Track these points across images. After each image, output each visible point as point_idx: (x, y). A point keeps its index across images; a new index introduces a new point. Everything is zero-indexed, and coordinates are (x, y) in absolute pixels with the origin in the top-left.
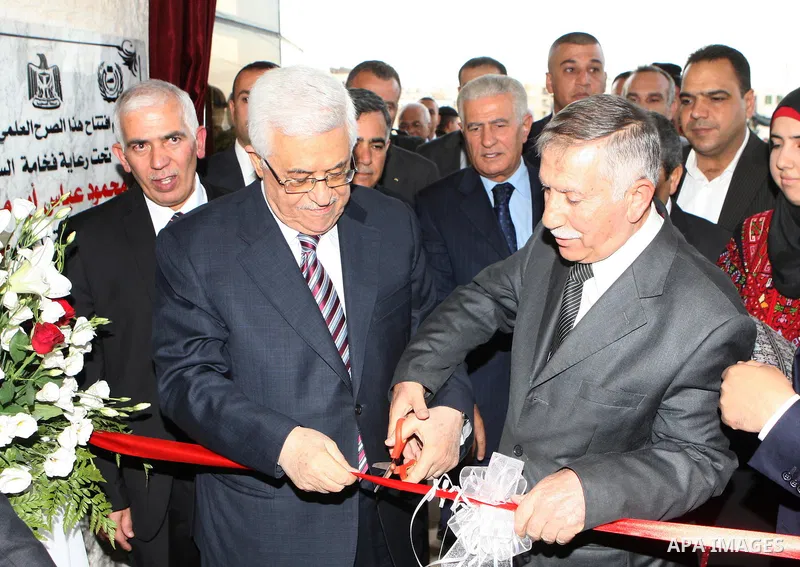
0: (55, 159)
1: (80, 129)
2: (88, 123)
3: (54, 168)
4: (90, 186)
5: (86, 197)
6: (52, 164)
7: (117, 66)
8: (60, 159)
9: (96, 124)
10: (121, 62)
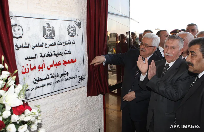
0: (52, 53)
1: (61, 44)
2: (63, 43)
3: (52, 56)
4: (64, 61)
5: (62, 64)
6: (50, 55)
7: (74, 27)
8: (53, 53)
9: (66, 43)
10: (75, 25)
